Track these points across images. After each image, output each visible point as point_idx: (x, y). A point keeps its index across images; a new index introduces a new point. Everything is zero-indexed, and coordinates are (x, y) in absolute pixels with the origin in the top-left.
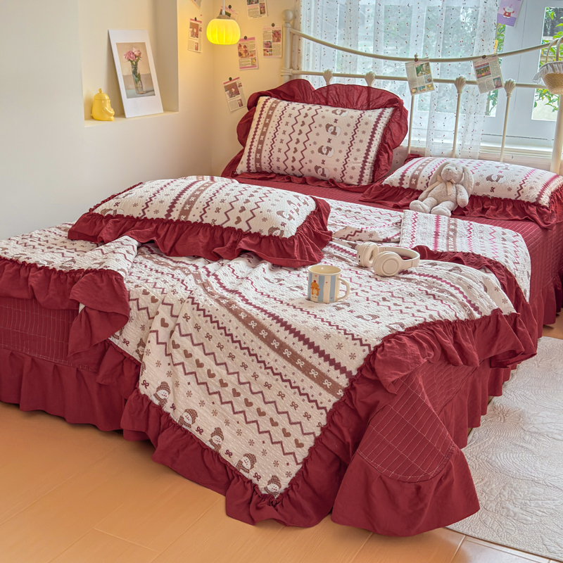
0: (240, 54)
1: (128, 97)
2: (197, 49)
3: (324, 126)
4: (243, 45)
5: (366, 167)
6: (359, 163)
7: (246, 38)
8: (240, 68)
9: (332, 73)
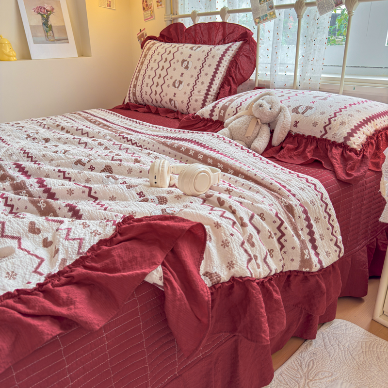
0: (144, 9)
1: (34, 43)
2: (109, 6)
3: (180, 61)
5: (207, 100)
6: (202, 95)
8: (145, 20)
9: (197, 13)
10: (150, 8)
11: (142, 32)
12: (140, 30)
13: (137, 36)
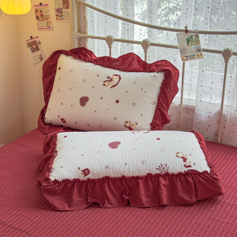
0: (37, 18)
4: (39, 10)
7: (41, 4)
8: (38, 29)
9: (113, 38)
10: (47, 19)
11: (34, 40)
12: (31, 37)
13: (26, 43)
